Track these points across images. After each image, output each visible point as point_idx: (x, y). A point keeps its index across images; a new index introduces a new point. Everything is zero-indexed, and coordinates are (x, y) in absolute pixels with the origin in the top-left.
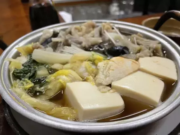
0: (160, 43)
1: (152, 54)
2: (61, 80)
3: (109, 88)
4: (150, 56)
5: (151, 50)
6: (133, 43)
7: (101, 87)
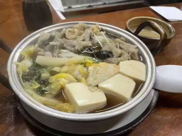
2: (61, 82)
3: (96, 88)
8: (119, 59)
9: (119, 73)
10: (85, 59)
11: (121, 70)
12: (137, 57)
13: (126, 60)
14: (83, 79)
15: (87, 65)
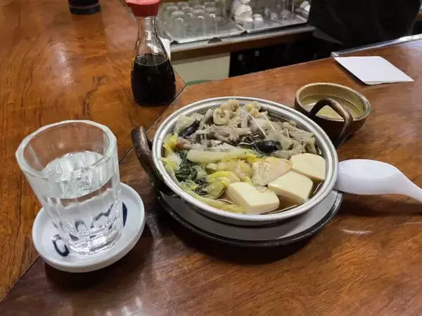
0: (314, 136)
1: (304, 151)
2: (223, 182)
3: (266, 188)
4: (303, 153)
5: (304, 145)
6: (285, 135)
7: (259, 187)
8: (291, 152)
9: (291, 170)
10: (246, 153)
11: (293, 167)
12: (314, 149)
13: (299, 153)
14: (248, 178)
15: (249, 160)
